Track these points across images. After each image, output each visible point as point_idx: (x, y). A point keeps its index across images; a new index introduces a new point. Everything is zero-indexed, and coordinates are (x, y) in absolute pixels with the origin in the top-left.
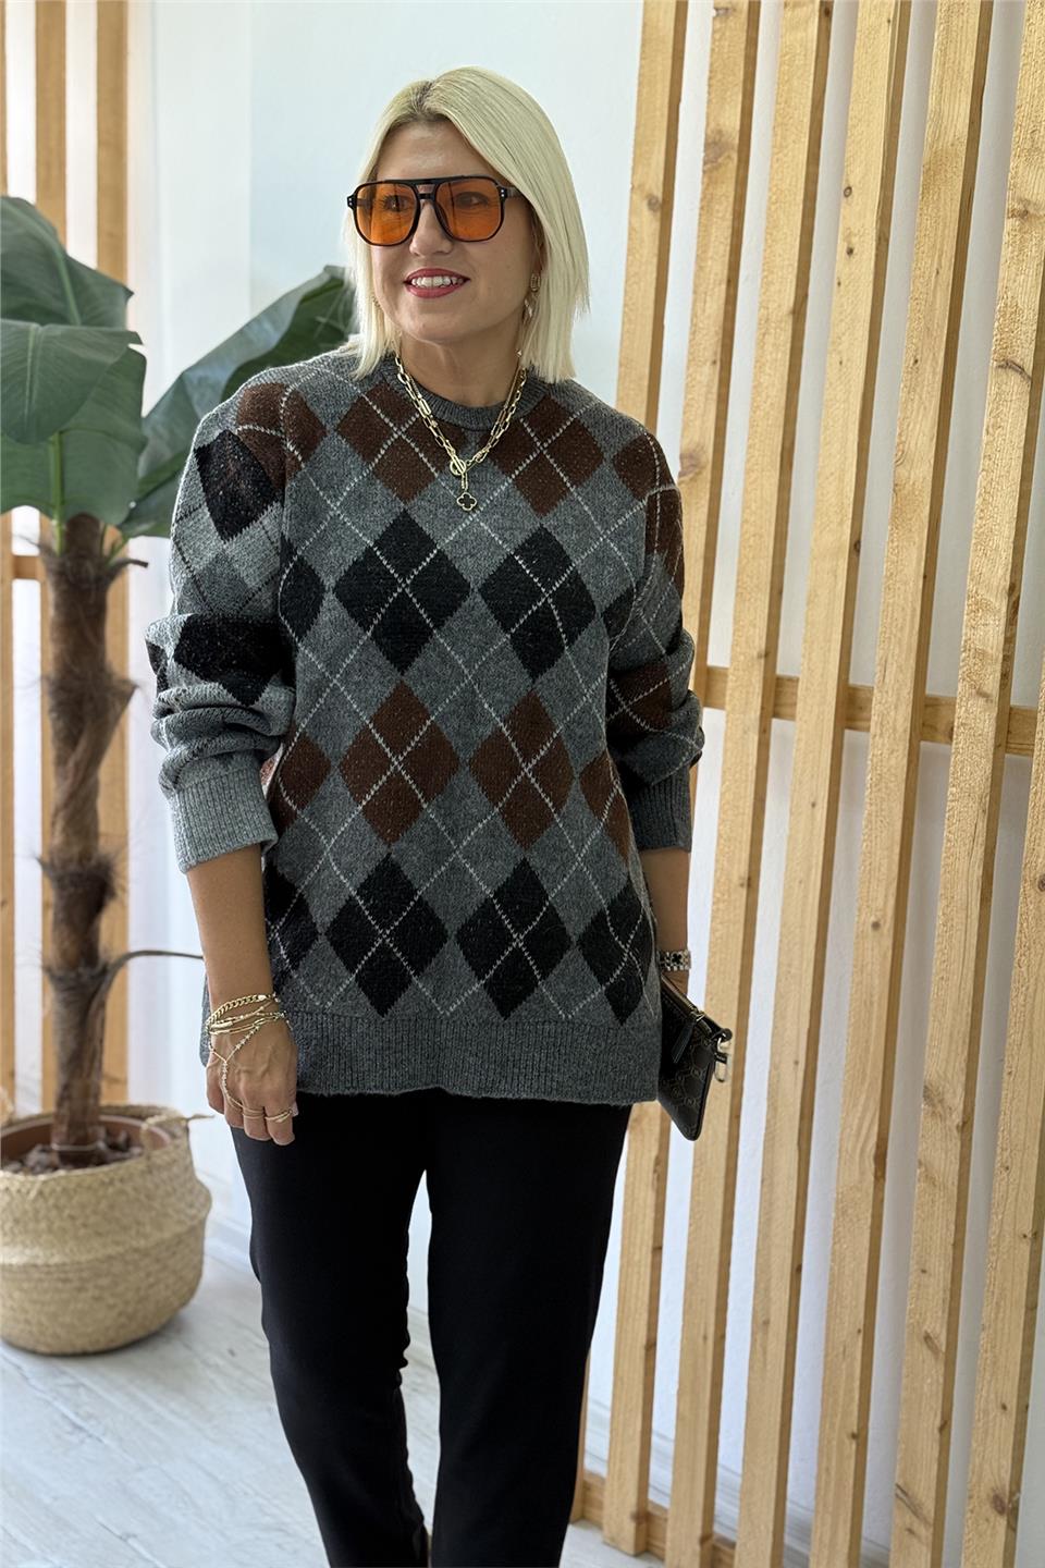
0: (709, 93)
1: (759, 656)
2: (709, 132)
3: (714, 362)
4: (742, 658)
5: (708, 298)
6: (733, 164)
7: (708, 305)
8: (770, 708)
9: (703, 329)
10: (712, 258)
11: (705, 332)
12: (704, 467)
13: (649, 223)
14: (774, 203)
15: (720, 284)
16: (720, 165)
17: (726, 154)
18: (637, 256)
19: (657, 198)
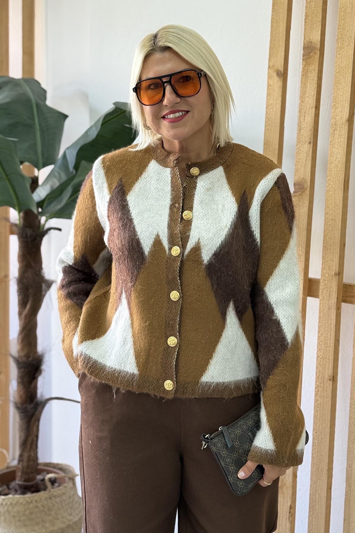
0: (305, 25)
1: (335, 274)
2: (305, 42)
3: (310, 143)
4: (327, 275)
5: (306, 115)
6: (317, 56)
7: (306, 118)
8: (341, 298)
9: (304, 128)
10: (308, 97)
11: (305, 129)
12: (306, 189)
13: (277, 83)
14: (337, 73)
15: (312, 109)
16: (311, 57)
17: (314, 52)
18: (272, 96)
19: (281, 72)
